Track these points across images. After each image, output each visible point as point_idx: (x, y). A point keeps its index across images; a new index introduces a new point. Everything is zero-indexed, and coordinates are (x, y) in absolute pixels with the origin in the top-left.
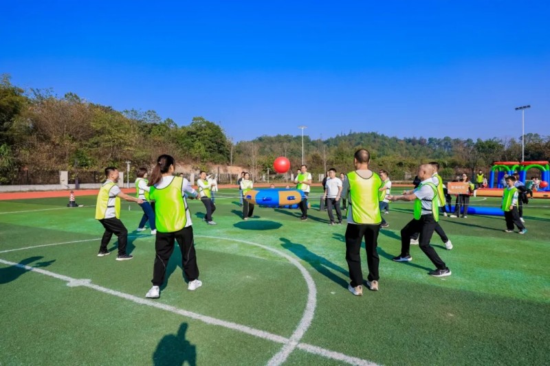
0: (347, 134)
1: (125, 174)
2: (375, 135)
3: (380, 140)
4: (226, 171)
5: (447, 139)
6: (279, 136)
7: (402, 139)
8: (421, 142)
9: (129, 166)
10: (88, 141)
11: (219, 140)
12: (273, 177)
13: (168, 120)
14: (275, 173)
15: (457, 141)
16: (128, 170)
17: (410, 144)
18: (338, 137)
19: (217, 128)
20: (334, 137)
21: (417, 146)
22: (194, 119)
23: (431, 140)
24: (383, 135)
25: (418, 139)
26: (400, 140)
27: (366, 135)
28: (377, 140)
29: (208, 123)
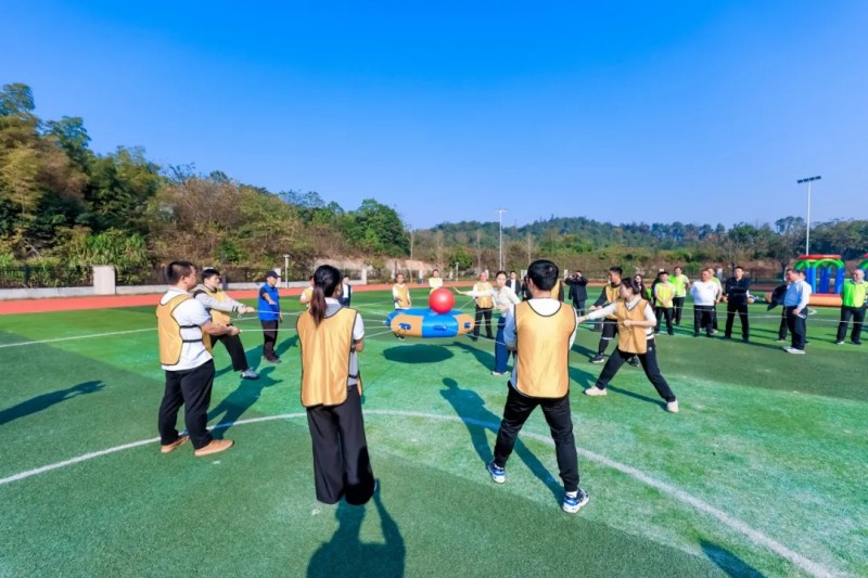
0: (548, 220)
1: (283, 270)
2: (583, 221)
3: (590, 227)
4: (404, 266)
5: (677, 225)
6: (463, 223)
7: (618, 225)
8: (643, 229)
9: (287, 260)
10: (237, 229)
11: (394, 228)
12: (463, 273)
13: (333, 203)
14: (465, 270)
15: (690, 227)
16: (287, 265)
17: (629, 231)
18: (536, 223)
19: (393, 212)
20: (531, 223)
21: (638, 234)
22: (365, 202)
23: (655, 226)
24: (593, 221)
25: (638, 224)
26: (615, 227)
27: (572, 220)
28: (586, 226)
29: (381, 206)
